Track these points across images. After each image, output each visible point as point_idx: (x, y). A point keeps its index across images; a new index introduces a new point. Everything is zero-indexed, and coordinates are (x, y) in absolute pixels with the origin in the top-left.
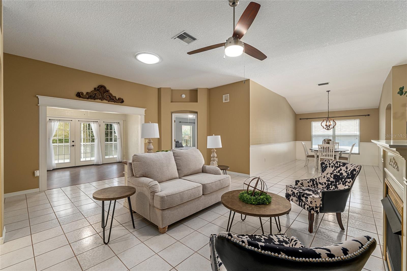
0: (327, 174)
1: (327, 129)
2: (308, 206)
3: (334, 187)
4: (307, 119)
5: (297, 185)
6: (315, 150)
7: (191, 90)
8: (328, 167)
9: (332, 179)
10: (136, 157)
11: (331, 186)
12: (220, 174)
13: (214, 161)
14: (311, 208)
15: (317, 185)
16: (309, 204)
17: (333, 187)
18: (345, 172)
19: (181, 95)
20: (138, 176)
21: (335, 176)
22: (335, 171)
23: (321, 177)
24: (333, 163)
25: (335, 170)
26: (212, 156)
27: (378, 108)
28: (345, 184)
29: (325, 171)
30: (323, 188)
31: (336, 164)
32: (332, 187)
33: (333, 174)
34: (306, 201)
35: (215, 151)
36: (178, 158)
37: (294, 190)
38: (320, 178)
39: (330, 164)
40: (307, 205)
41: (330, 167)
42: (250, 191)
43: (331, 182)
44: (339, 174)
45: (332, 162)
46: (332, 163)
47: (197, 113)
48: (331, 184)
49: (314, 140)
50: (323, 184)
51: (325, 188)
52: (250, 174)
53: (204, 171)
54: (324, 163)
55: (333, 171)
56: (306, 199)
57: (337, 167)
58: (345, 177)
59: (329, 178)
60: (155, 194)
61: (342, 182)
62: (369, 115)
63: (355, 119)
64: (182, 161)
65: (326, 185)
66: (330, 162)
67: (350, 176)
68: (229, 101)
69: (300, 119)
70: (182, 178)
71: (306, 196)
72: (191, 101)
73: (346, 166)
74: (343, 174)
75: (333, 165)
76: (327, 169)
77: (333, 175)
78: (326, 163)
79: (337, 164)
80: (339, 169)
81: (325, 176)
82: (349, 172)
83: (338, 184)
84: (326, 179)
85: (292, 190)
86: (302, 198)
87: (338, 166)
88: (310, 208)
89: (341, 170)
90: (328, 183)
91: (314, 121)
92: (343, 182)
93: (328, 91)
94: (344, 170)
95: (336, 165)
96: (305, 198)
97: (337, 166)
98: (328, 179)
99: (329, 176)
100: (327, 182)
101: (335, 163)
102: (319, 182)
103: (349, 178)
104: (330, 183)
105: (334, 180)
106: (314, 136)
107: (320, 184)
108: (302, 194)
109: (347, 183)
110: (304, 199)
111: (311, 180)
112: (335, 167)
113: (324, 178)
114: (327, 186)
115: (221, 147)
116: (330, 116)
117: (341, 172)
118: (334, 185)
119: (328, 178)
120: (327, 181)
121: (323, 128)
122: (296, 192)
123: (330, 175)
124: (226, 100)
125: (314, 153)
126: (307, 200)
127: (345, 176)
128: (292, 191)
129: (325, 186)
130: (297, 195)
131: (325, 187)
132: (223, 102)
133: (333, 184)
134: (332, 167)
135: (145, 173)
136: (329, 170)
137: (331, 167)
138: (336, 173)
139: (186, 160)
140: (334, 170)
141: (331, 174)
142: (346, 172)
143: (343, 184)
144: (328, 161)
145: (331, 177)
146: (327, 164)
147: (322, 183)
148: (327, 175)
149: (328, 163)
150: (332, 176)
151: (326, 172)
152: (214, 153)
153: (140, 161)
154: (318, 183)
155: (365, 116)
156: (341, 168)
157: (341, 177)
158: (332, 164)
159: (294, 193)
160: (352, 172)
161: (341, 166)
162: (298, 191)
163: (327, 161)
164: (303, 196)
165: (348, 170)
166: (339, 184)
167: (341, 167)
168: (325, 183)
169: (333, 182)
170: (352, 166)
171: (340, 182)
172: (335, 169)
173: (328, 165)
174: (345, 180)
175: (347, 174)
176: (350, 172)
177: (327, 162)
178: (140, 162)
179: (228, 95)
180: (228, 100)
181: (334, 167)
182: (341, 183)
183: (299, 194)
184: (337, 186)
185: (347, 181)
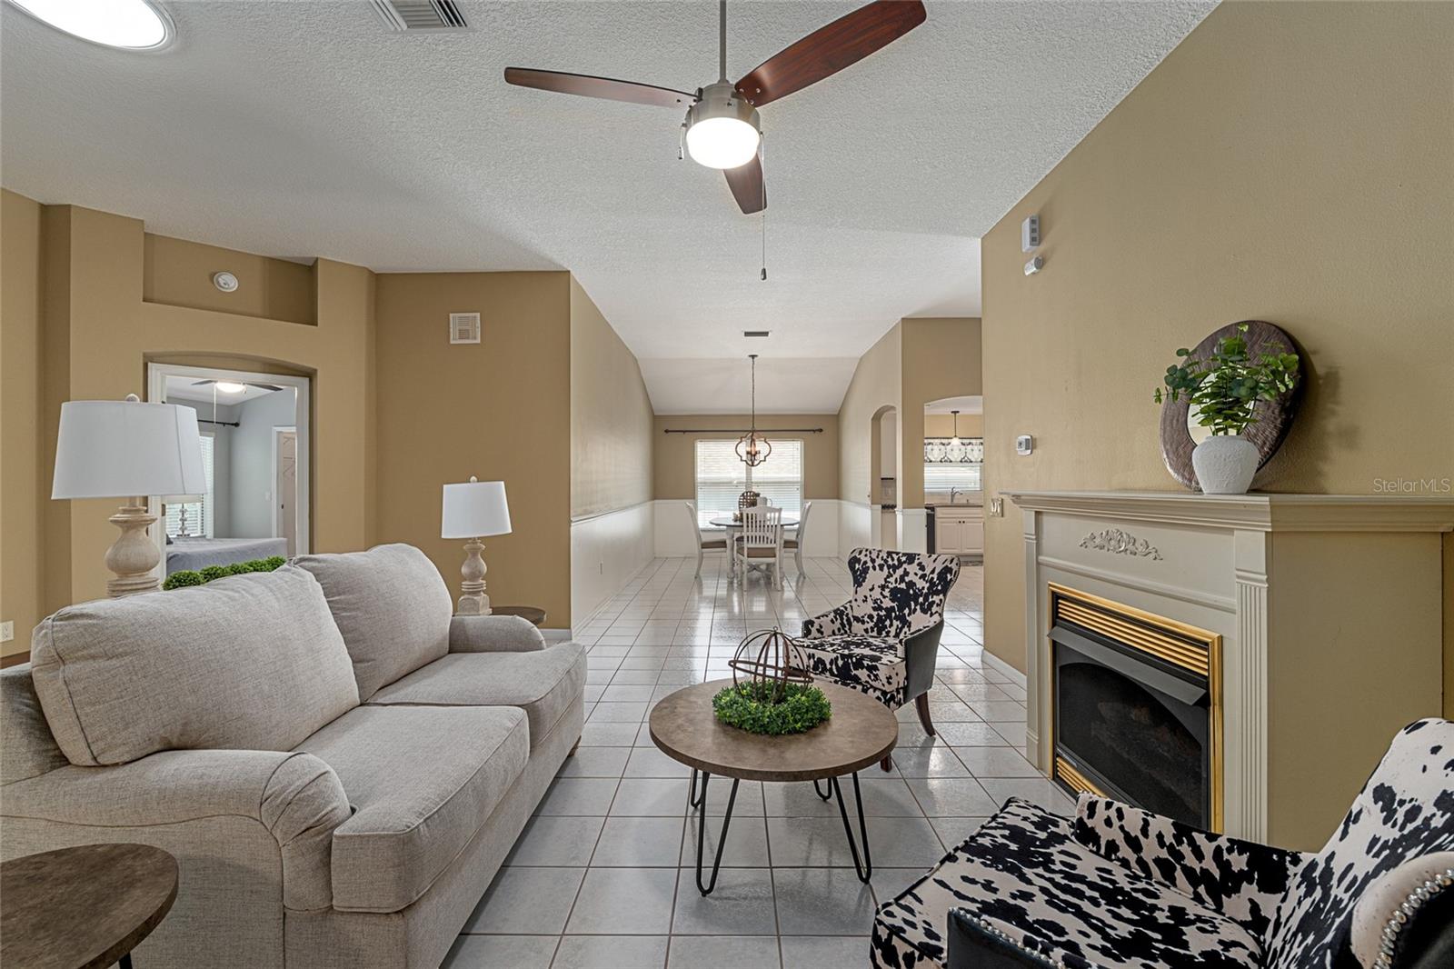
0: (871, 590)
1: (750, 463)
2: (878, 693)
3: (898, 623)
4: (684, 432)
5: (809, 637)
6: (727, 526)
7: (272, 260)
8: (871, 569)
9: (887, 603)
10: (85, 627)
11: (888, 623)
12: (536, 646)
13: (476, 593)
14: (889, 695)
15: (850, 624)
16: (883, 685)
17: (896, 623)
18: (920, 578)
19: (212, 276)
20: (126, 758)
21: (894, 592)
22: (892, 580)
23: (856, 600)
24: (882, 557)
25: (892, 576)
26: (464, 570)
27: (836, 413)
28: (931, 610)
29: (864, 581)
30: (866, 631)
31: (889, 559)
32: (891, 625)
33: (888, 587)
34: (873, 678)
35: (480, 548)
36: (342, 597)
37: (819, 654)
38: (854, 604)
39: (873, 561)
40: (874, 691)
41: (874, 568)
42: (744, 688)
43: (886, 609)
44: (903, 586)
45: (879, 554)
46: (878, 557)
47: (310, 375)
48: (888, 616)
49: (700, 494)
50: (866, 619)
51: (872, 631)
52: (569, 628)
53: (459, 643)
54: (859, 561)
55: (885, 579)
56: (872, 673)
57: (895, 568)
58: (925, 591)
59: (879, 602)
60: (336, 832)
61: (918, 607)
62: (821, 430)
63: (793, 439)
64: (367, 612)
65: (875, 620)
66: (874, 556)
67: (939, 588)
68: (478, 341)
69: (667, 431)
70: (379, 701)
71: (870, 663)
72: (274, 314)
73: (917, 562)
74: (915, 584)
75: (882, 562)
76: (868, 576)
77: (887, 590)
78: (863, 559)
79: (893, 560)
80: (900, 572)
81: (865, 597)
82: (931, 576)
83: (909, 615)
84: (870, 603)
85: (813, 655)
86: (854, 672)
87: (896, 562)
88: (885, 698)
89: (906, 573)
90: (878, 615)
91: (703, 439)
92: (922, 605)
93: (753, 357)
94: (916, 574)
95: (890, 562)
96: (867, 670)
97: (894, 564)
98: (877, 603)
99: (876, 594)
100: (875, 614)
101: (885, 557)
102: (853, 616)
103: (937, 593)
104: (883, 613)
105: (894, 605)
106: (701, 483)
107: (858, 622)
108: (854, 660)
109: (935, 606)
110: (862, 674)
111: (835, 611)
112: (889, 567)
113: (864, 601)
114: (876, 625)
115: (510, 531)
116: (757, 428)
117: (907, 579)
118: (897, 618)
119: (875, 602)
120: (874, 609)
121: (741, 460)
122: (827, 657)
123: (880, 590)
124: (463, 334)
125: (725, 533)
126: (876, 676)
127: (923, 588)
128: (810, 657)
129: (872, 624)
130: (834, 667)
131: (871, 627)
132: (452, 342)
133: (893, 614)
134: (881, 567)
135: (186, 724)
136: (875, 577)
137: (877, 568)
138: (894, 585)
139: (387, 604)
140: (888, 577)
141: (883, 587)
142: (923, 577)
143: (924, 611)
144: (868, 553)
145: (884, 597)
146: (865, 563)
147: (863, 617)
148: (871, 593)
149: (868, 559)
150: (886, 593)
151: (867, 585)
152: (478, 559)
153: (126, 654)
154: (852, 619)
155: (814, 431)
156: (905, 569)
157: (911, 592)
158: (879, 561)
159: (820, 661)
160: (942, 575)
161: (905, 562)
162: (835, 655)
163: (864, 553)
164: (859, 665)
165: (928, 571)
166: (912, 612)
167: (905, 566)
168: (871, 617)
169: (892, 609)
170: (934, 561)
171: (913, 607)
172: (889, 572)
173: (870, 564)
174: (926, 599)
175: (928, 584)
176: (935, 576)
177: (866, 555)
178: (127, 659)
179: (475, 317)
180: (475, 338)
181: (885, 567)
182: (915, 610)
183: (840, 663)
184: (908, 618)
185: (934, 602)
